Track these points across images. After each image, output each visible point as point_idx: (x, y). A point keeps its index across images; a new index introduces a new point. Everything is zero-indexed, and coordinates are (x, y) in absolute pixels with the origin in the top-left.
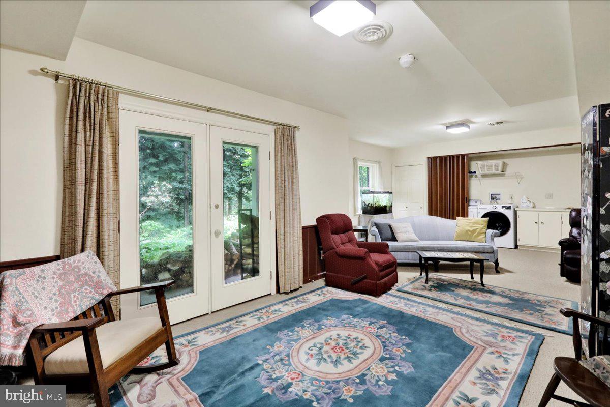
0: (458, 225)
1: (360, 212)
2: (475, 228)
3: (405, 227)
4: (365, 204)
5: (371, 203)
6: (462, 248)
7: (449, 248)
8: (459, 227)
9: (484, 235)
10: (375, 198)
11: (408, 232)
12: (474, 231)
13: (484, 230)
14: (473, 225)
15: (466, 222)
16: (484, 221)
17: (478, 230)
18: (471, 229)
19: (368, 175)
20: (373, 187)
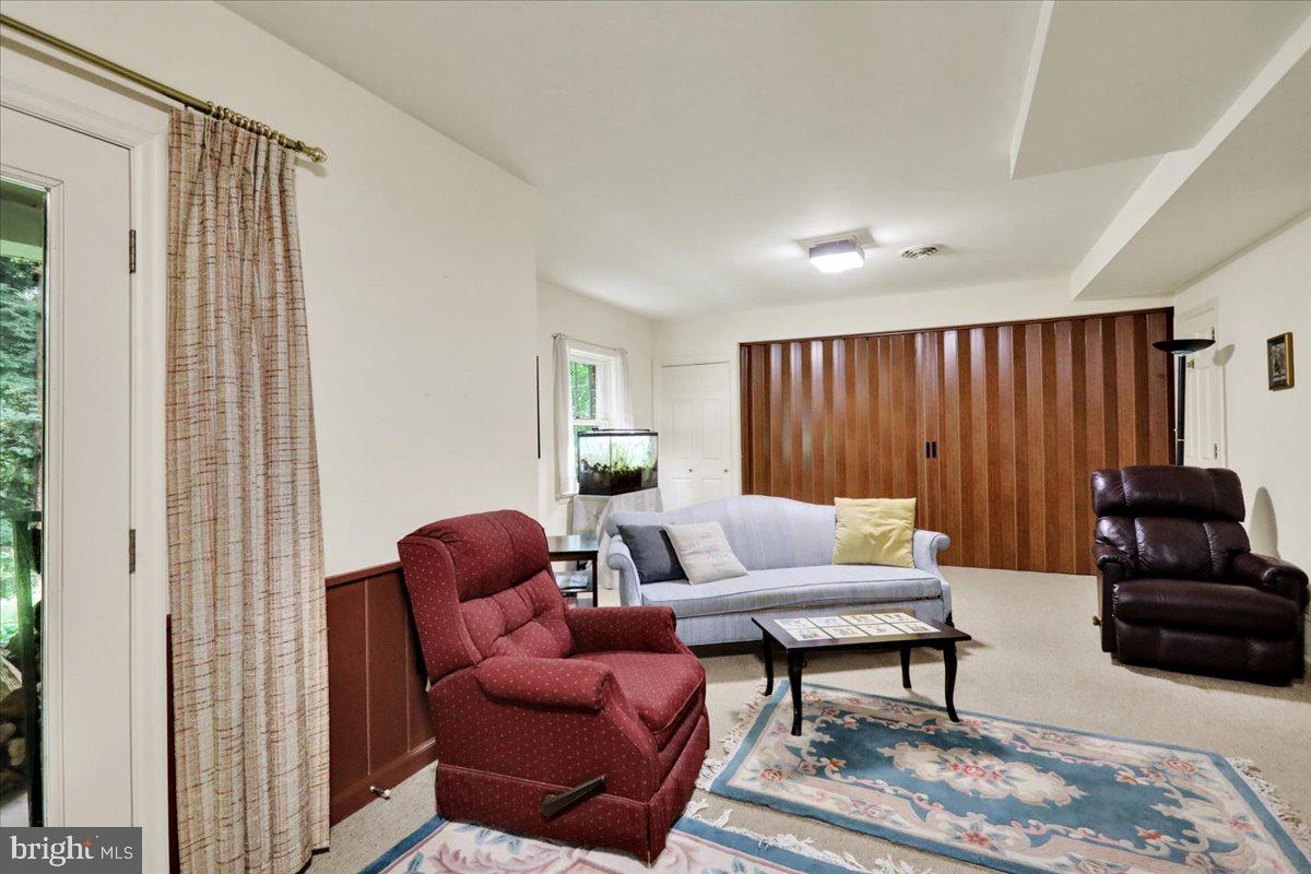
0: (842, 521)
1: (573, 487)
2: (888, 528)
3: (708, 536)
4: (587, 467)
5: (604, 461)
6: (866, 591)
7: (834, 593)
8: (843, 526)
9: (909, 546)
10: (614, 452)
11: (717, 550)
12: (885, 536)
13: (909, 533)
14: (883, 521)
15: (864, 512)
16: (905, 508)
17: (894, 534)
18: (877, 531)
19: (593, 387)
20: (606, 419)
